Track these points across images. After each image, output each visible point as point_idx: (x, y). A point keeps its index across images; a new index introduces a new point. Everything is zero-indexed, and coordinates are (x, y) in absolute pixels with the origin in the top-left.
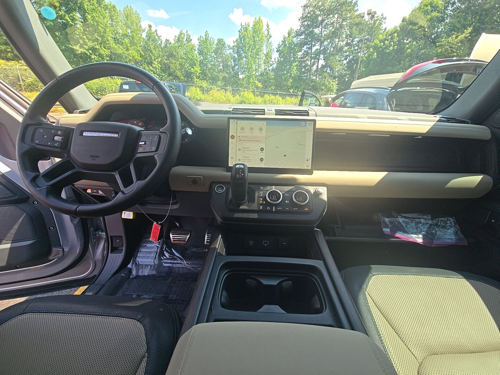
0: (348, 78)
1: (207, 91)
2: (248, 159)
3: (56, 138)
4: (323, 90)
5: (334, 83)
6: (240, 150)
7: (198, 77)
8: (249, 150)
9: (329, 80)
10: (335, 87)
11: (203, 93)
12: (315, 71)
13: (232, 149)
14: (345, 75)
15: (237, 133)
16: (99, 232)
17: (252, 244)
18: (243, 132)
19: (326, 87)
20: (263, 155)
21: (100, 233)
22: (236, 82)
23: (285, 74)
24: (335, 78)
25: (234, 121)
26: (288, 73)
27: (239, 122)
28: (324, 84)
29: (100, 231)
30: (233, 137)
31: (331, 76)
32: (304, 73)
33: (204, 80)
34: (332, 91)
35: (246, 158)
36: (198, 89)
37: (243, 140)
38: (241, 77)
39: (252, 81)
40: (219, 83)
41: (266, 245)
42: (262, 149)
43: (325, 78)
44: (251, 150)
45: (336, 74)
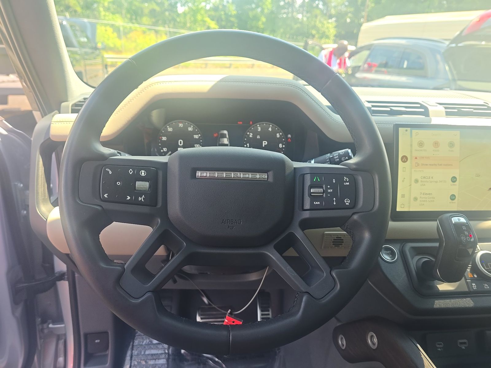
0: (350, 18)
1: (126, 34)
2: (430, 198)
3: (139, 185)
4: (313, 36)
5: (330, 26)
6: (416, 181)
7: (107, 9)
8: (431, 182)
9: (322, 20)
10: (332, 32)
11: (119, 37)
12: (300, 6)
13: (403, 181)
14: (346, 14)
15: (411, 152)
16: (49, 324)
17: (440, 348)
18: (421, 150)
19: (318, 31)
20: (454, 189)
21: (51, 326)
22: (174, 20)
23: (253, 9)
24: (331, 17)
25: (407, 131)
26: (258, 6)
27: (415, 131)
28: (315, 27)
29: (50, 321)
30: (405, 159)
31: (326, 14)
32: (283, 7)
33: (118, 13)
34: (328, 37)
35: (427, 196)
36: (110, 30)
37: (423, 165)
38: (181, 9)
39: (199, 17)
40: (145, 20)
41: (464, 348)
42: (454, 180)
43: (316, 16)
44: (436, 182)
45: (333, 12)
